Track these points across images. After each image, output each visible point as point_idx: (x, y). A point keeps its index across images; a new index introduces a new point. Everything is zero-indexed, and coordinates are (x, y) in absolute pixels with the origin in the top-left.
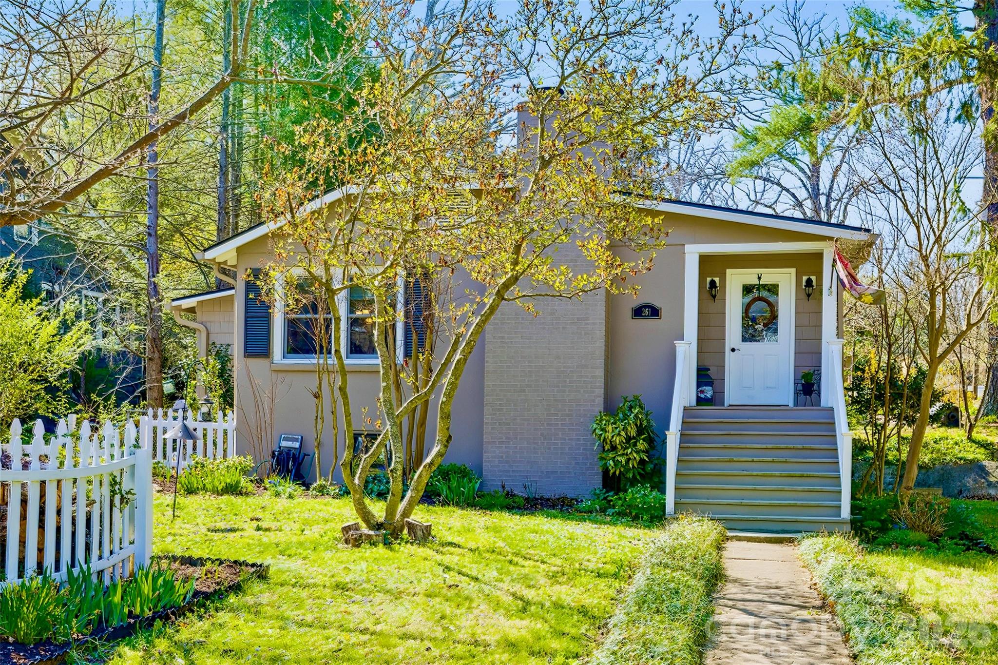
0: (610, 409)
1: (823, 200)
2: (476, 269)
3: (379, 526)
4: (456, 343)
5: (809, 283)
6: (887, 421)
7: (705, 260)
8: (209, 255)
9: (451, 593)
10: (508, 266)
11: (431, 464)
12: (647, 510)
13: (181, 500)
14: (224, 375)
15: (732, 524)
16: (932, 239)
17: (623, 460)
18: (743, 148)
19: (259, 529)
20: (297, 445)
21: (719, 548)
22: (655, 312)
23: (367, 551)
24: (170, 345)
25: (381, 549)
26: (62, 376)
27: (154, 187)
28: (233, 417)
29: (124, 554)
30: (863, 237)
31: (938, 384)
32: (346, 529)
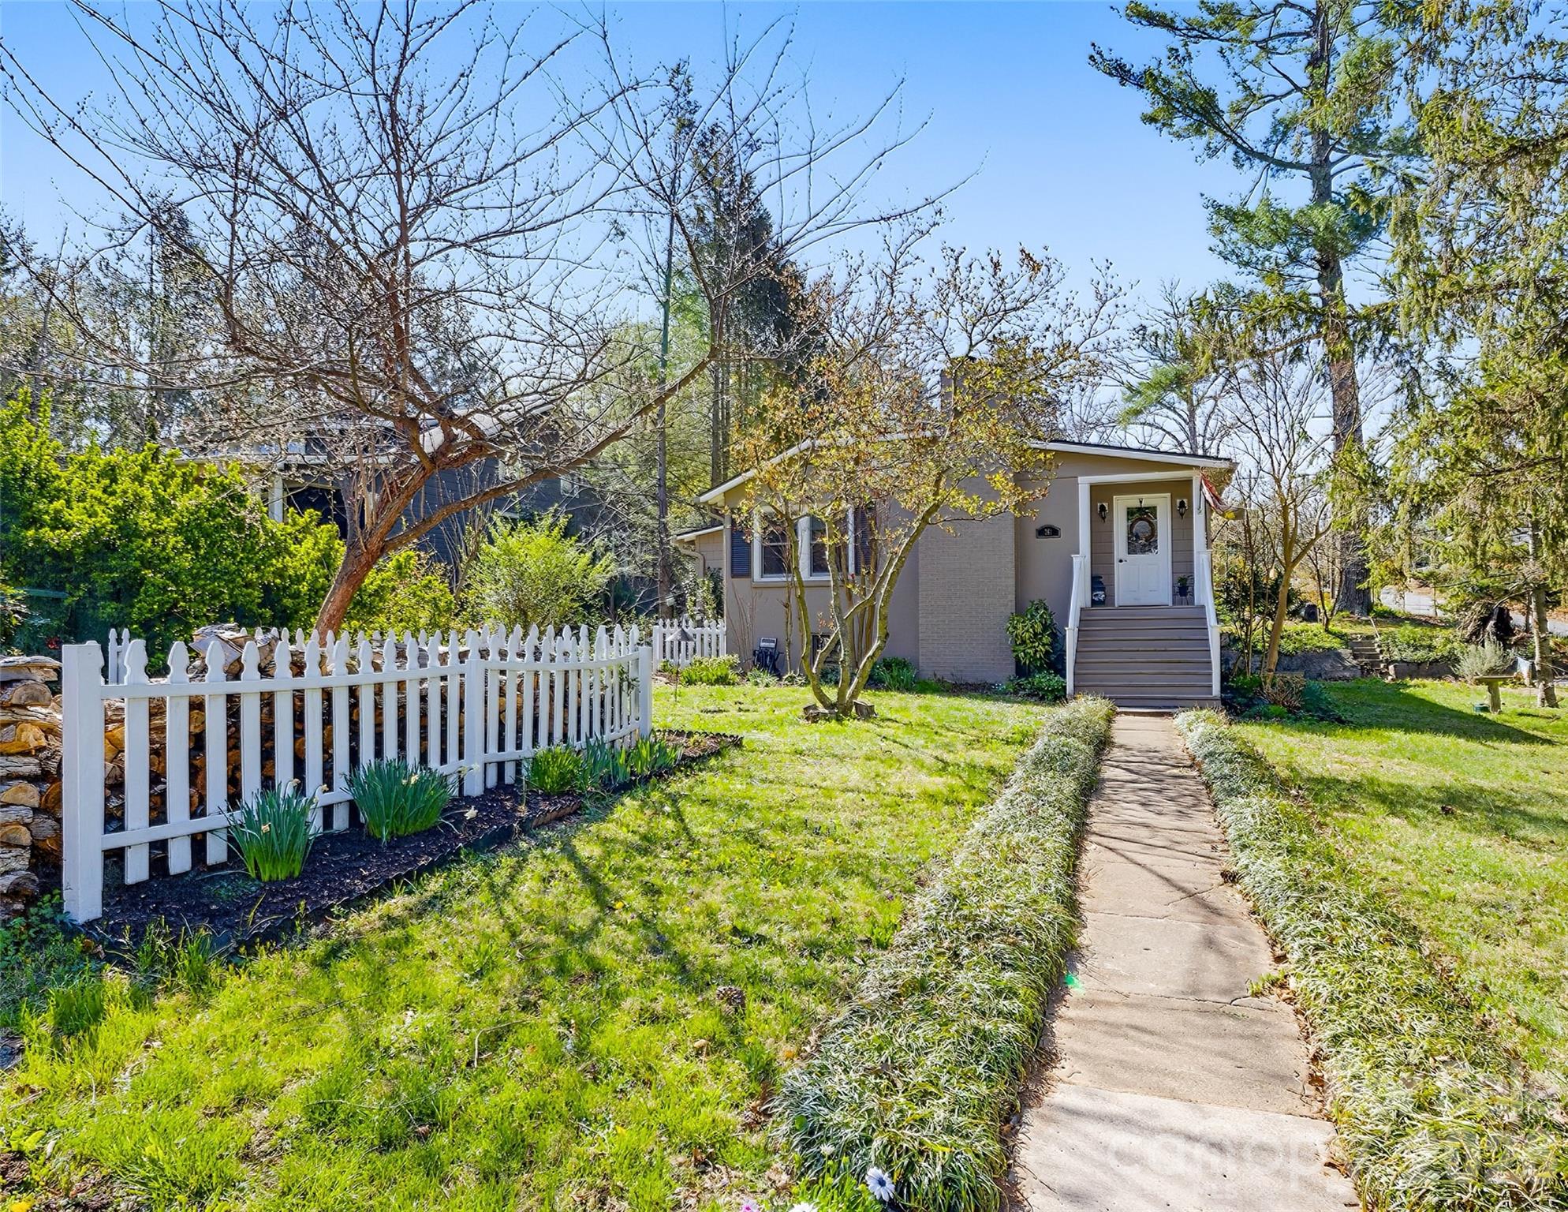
0: (1020, 611)
1: (1200, 440)
2: (907, 502)
3: (832, 706)
4: (892, 559)
5: (1182, 504)
6: (1252, 616)
7: (1094, 488)
8: (703, 499)
9: (887, 756)
10: (931, 497)
11: (872, 657)
12: (1052, 691)
13: (681, 688)
14: (716, 591)
15: (1119, 701)
16: (1283, 464)
17: (1031, 651)
18: (1129, 400)
19: (740, 710)
20: (773, 645)
21: (1109, 721)
22: (1055, 532)
23: (822, 725)
24: (677, 570)
25: (833, 723)
26: (595, 596)
27: (663, 449)
28: (722, 624)
29: (631, 727)
30: (1225, 465)
31: (1295, 583)
32: (806, 709)
